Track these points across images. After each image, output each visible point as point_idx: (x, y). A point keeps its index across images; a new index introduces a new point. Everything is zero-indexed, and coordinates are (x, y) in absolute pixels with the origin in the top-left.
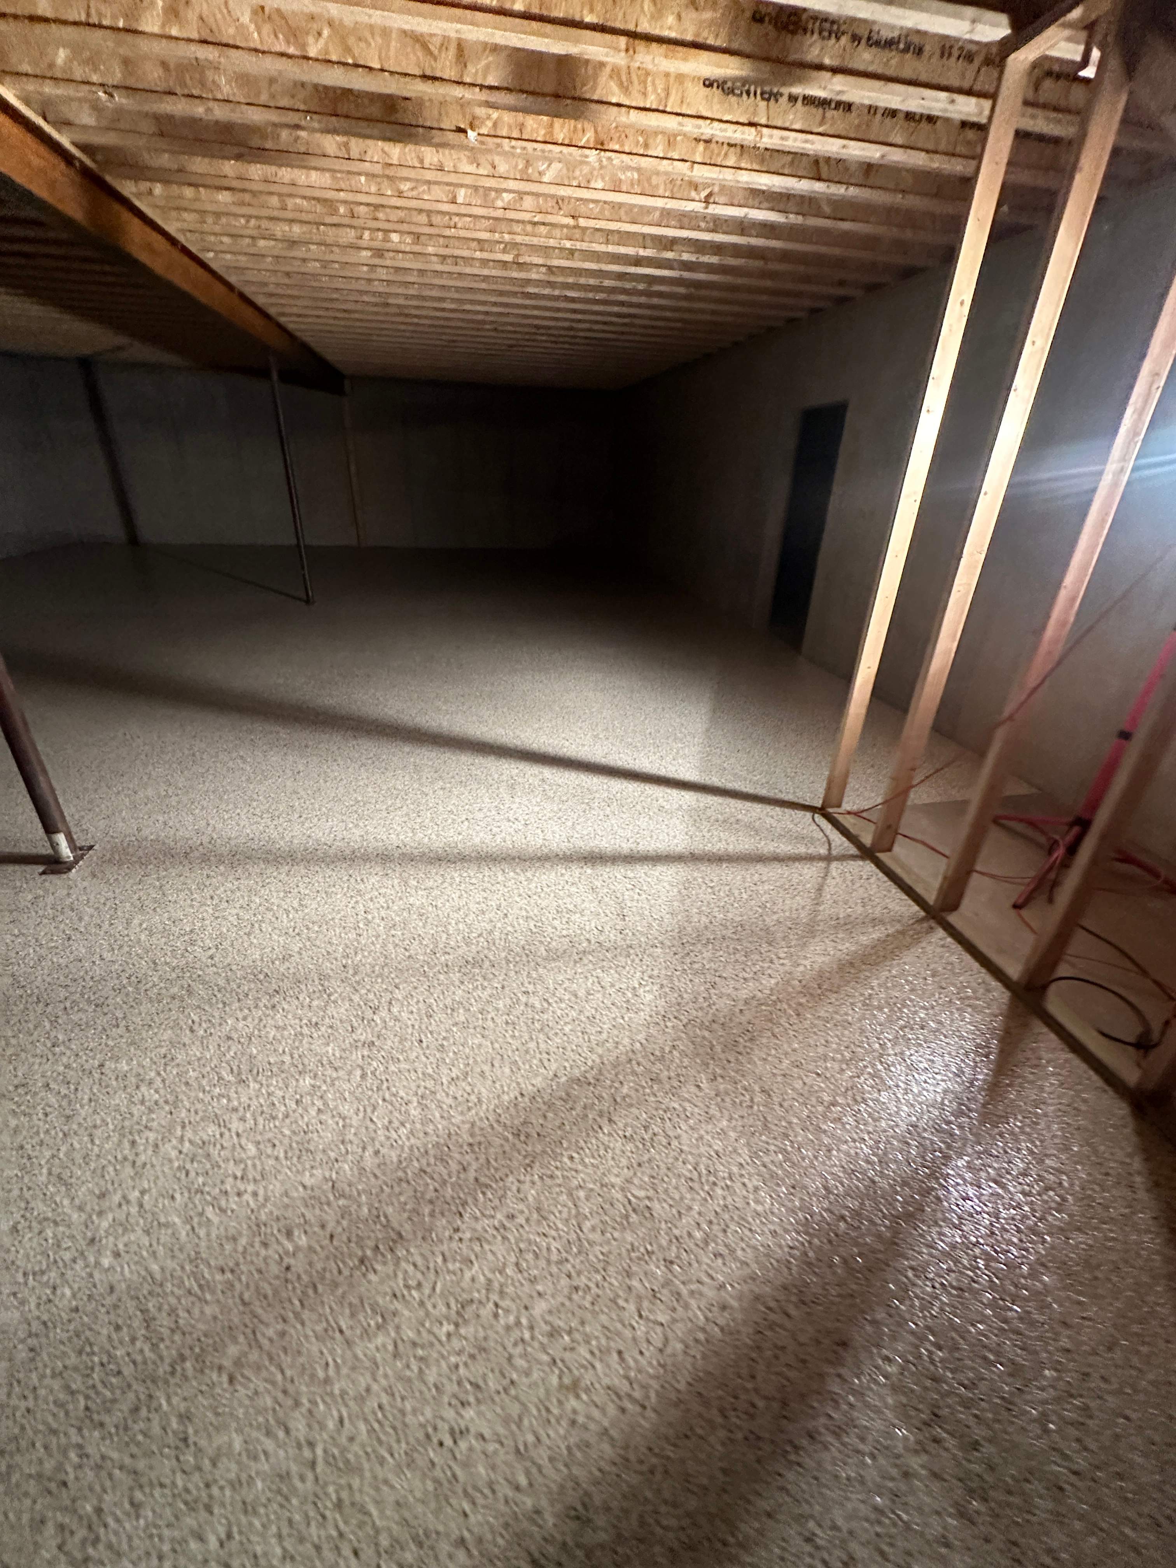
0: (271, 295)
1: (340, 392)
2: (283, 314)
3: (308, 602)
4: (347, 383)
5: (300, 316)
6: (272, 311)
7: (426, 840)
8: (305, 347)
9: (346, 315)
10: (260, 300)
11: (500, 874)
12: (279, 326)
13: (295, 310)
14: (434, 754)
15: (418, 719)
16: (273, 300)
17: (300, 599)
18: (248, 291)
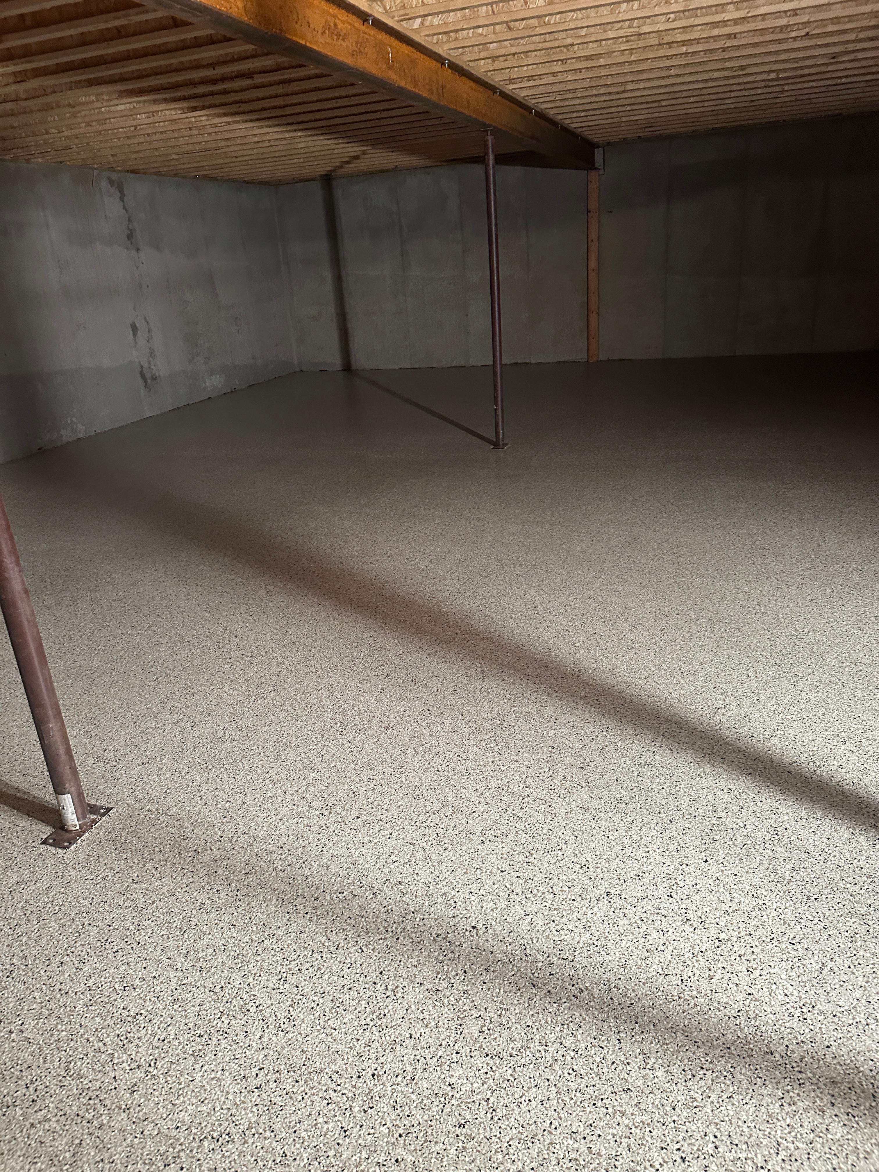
0: (494, 58)
1: (589, 164)
2: (511, 81)
3: (496, 445)
4: (598, 155)
5: (530, 78)
6: (497, 79)
7: (525, 925)
8: (541, 115)
9: (589, 64)
10: (481, 69)
11: (636, 1062)
12: (504, 95)
13: (525, 71)
14: (588, 729)
15: (581, 654)
16: (498, 65)
17: (489, 441)
18: (464, 60)
